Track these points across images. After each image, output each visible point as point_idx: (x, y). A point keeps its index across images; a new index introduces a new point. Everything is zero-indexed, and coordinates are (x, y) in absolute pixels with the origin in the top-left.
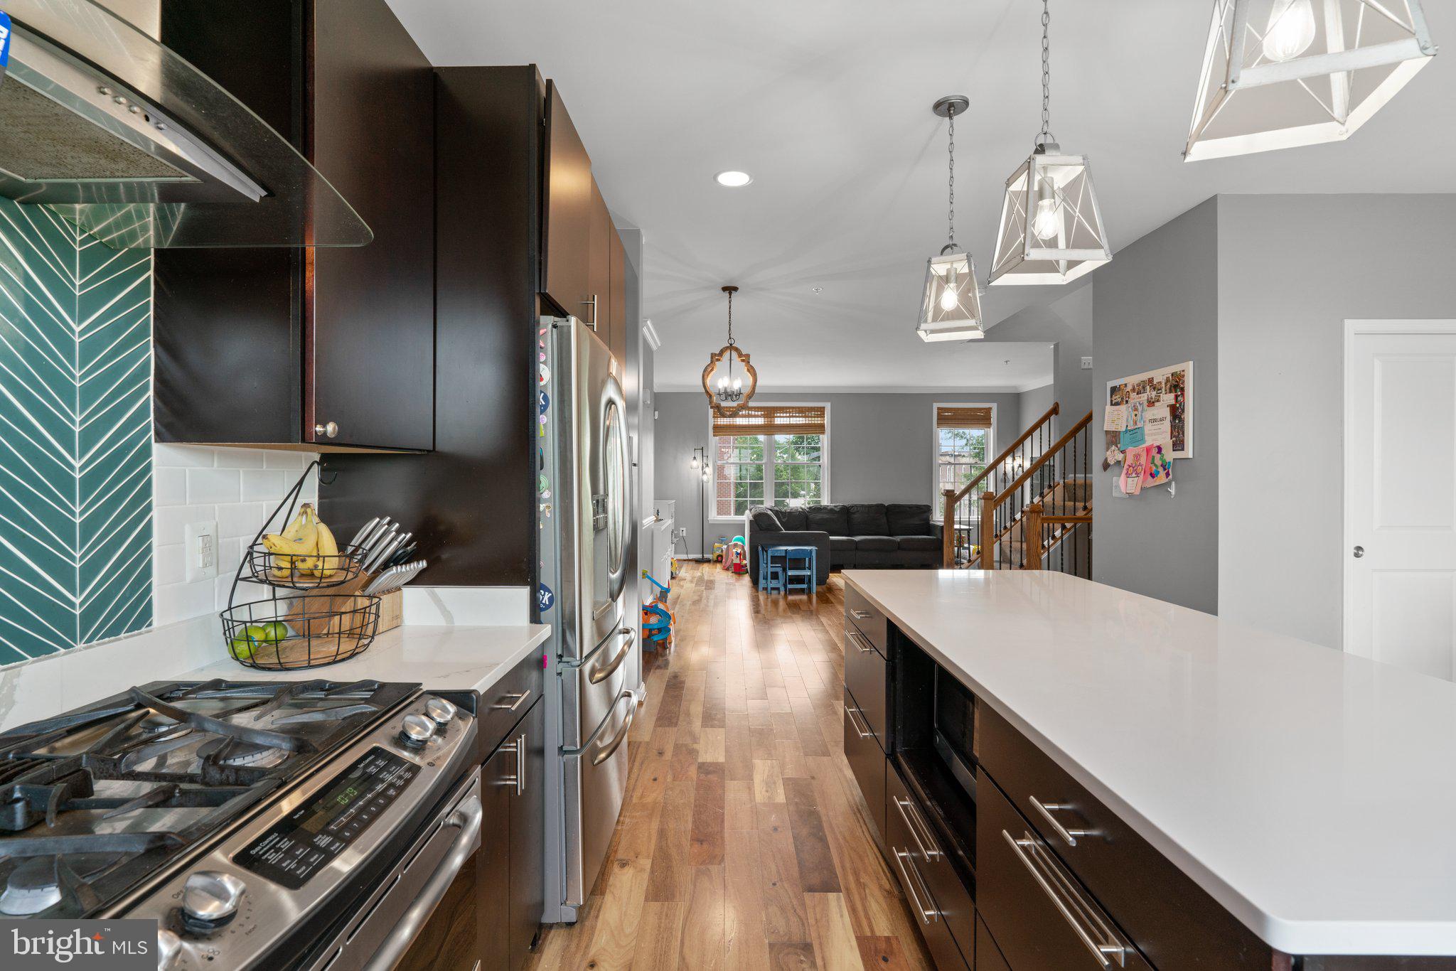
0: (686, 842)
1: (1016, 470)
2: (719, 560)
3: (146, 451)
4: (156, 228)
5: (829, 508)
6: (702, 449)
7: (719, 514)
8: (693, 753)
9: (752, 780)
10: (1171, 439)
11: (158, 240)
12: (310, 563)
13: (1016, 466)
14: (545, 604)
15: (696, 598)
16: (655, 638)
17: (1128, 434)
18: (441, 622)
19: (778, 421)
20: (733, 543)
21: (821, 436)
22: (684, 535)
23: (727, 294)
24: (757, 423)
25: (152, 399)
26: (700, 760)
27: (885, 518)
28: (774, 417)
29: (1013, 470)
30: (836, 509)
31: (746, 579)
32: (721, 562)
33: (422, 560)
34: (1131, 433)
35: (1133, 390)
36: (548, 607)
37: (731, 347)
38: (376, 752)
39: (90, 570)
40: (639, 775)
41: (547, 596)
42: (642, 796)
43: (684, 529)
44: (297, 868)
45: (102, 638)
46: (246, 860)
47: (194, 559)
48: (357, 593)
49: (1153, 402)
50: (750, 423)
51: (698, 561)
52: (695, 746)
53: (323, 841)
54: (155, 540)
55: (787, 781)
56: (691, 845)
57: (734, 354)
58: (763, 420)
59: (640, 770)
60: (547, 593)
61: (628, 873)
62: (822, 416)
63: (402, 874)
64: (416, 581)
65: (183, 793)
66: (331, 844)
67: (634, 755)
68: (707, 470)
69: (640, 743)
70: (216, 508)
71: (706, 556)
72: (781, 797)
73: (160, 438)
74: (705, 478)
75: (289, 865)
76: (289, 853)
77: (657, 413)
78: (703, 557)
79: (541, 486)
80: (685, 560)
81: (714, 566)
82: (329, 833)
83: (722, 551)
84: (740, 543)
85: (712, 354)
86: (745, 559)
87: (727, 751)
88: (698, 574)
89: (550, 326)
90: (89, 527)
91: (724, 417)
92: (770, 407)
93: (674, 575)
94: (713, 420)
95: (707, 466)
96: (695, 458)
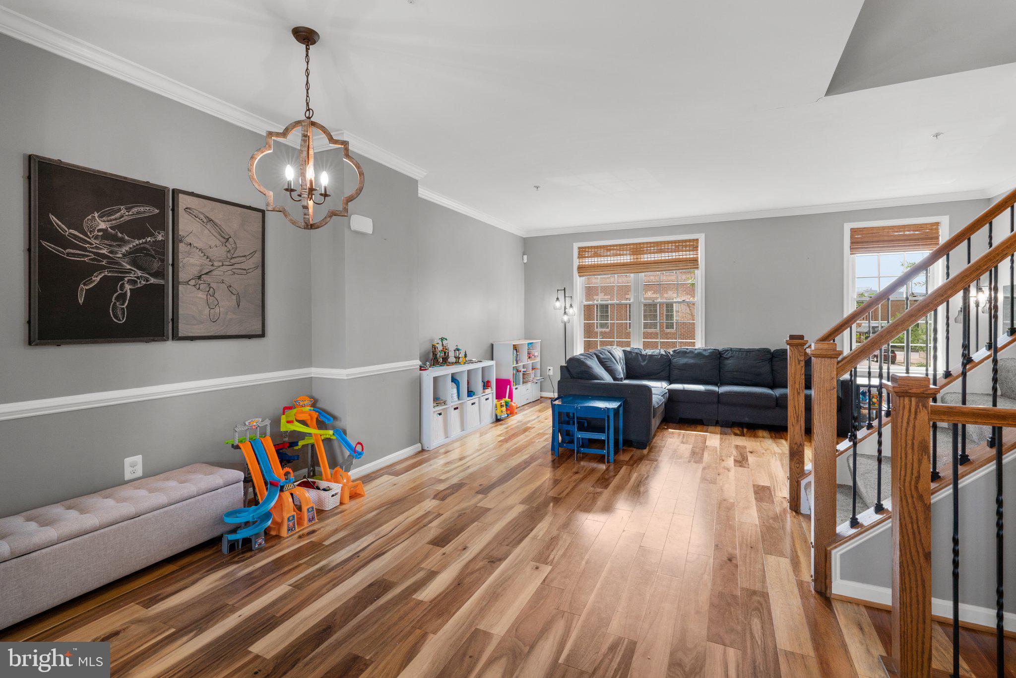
5: (696, 351)
6: (564, 290)
19: (645, 258)
21: (696, 271)
22: (551, 373)
28: (641, 254)
37: (307, 123)
43: (551, 368)
58: (629, 258)
62: (696, 248)
91: (588, 257)
92: (636, 244)
93: (499, 418)
94: (578, 261)
95: (571, 306)
96: (558, 299)
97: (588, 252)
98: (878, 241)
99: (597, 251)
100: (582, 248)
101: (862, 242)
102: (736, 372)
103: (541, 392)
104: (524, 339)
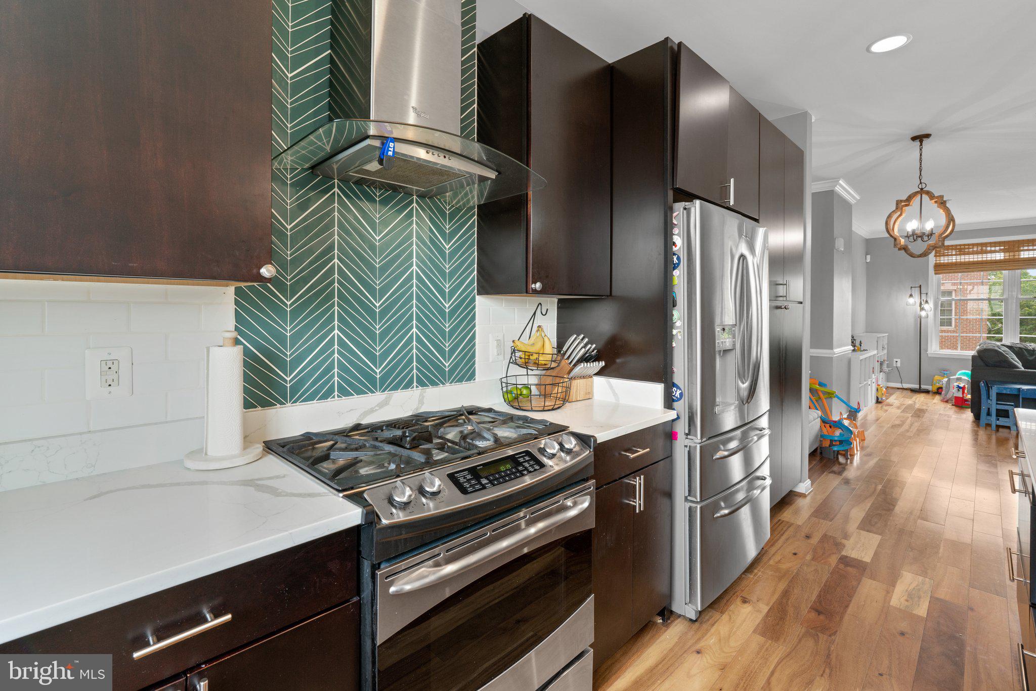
0: (805, 609)
2: (939, 391)
3: (473, 300)
4: (478, 196)
6: (920, 287)
7: (942, 348)
8: (839, 546)
9: (894, 586)
11: (479, 200)
12: (534, 357)
14: (677, 397)
15: (897, 422)
16: (835, 449)
18: (612, 400)
19: (1025, 255)
20: (954, 376)
22: (899, 365)
23: (917, 143)
24: (997, 259)
25: (476, 275)
26: (844, 553)
32: (940, 394)
33: (602, 361)
36: (679, 400)
37: (922, 191)
38: (528, 453)
39: (452, 351)
40: (782, 546)
41: (679, 392)
42: (779, 562)
43: (899, 360)
44: (469, 488)
45: (456, 382)
46: (452, 477)
47: (493, 350)
48: (565, 376)
51: (913, 391)
52: (844, 541)
53: (484, 481)
54: (477, 340)
55: (934, 600)
56: (809, 612)
57: (925, 197)
59: (784, 543)
60: (678, 390)
61: (746, 609)
63: (529, 516)
64: (600, 373)
65: (449, 447)
66: (487, 484)
67: (783, 531)
68: (926, 306)
69: (792, 524)
70: (504, 327)
71: (923, 387)
72: (922, 610)
73: (479, 293)
74: (923, 314)
75: (466, 485)
76: (468, 481)
77: (869, 257)
78: (920, 387)
79: (674, 318)
80: (898, 389)
81: (932, 398)
82: (488, 479)
83: (942, 384)
84: (965, 378)
85: (898, 201)
86: (966, 393)
87: (876, 554)
88: (909, 402)
89: (682, 209)
90: (452, 332)
91: (948, 255)
92: (1011, 242)
93: (880, 400)
94: (934, 259)
95: (927, 302)
96: (911, 296)
97: (949, 250)
99: (958, 250)
103: (888, 382)
104: (866, 332)
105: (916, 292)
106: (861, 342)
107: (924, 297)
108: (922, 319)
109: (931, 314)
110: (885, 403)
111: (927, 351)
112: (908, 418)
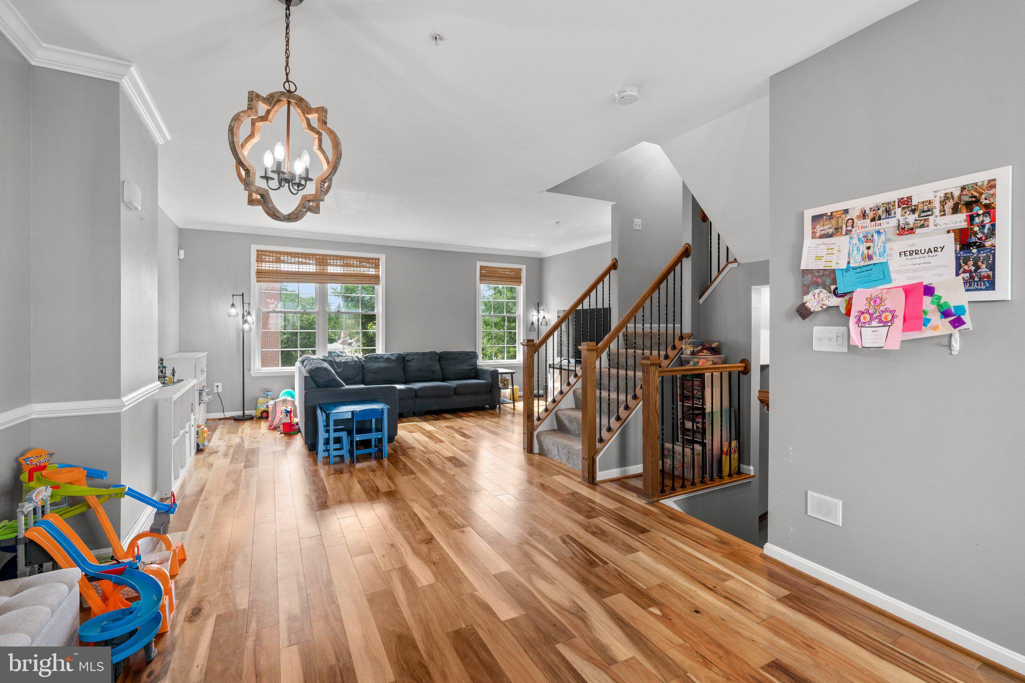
1: (540, 321)
2: (264, 416)
5: (385, 357)
6: (242, 296)
7: (264, 364)
10: (957, 274)
13: (541, 318)
17: (852, 272)
19: (331, 269)
20: (281, 399)
21: (376, 287)
22: (220, 390)
24: (308, 270)
27: (438, 365)
28: (327, 265)
29: (538, 321)
30: (392, 357)
31: (299, 441)
32: (266, 419)
34: (858, 270)
35: (864, 215)
37: (289, 94)
43: (220, 384)
49: (912, 229)
50: (301, 270)
51: (237, 420)
58: (314, 268)
62: (377, 266)
68: (249, 318)
71: (247, 412)
74: (246, 327)
77: (182, 252)
78: (244, 413)
80: (220, 419)
81: (258, 425)
83: (267, 407)
84: (289, 398)
85: (251, 93)
86: (296, 416)
88: (236, 440)
91: (269, 262)
92: (323, 255)
93: (201, 447)
94: (256, 265)
95: (249, 313)
96: (233, 305)
97: (269, 256)
98: (494, 277)
99: (278, 257)
100: (262, 251)
101: (486, 276)
102: (419, 371)
103: (207, 413)
104: (180, 352)
105: (238, 301)
106: (173, 370)
107: (246, 306)
108: (245, 334)
109: (254, 327)
110: (207, 450)
111: (250, 371)
112: (241, 471)
